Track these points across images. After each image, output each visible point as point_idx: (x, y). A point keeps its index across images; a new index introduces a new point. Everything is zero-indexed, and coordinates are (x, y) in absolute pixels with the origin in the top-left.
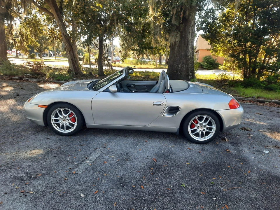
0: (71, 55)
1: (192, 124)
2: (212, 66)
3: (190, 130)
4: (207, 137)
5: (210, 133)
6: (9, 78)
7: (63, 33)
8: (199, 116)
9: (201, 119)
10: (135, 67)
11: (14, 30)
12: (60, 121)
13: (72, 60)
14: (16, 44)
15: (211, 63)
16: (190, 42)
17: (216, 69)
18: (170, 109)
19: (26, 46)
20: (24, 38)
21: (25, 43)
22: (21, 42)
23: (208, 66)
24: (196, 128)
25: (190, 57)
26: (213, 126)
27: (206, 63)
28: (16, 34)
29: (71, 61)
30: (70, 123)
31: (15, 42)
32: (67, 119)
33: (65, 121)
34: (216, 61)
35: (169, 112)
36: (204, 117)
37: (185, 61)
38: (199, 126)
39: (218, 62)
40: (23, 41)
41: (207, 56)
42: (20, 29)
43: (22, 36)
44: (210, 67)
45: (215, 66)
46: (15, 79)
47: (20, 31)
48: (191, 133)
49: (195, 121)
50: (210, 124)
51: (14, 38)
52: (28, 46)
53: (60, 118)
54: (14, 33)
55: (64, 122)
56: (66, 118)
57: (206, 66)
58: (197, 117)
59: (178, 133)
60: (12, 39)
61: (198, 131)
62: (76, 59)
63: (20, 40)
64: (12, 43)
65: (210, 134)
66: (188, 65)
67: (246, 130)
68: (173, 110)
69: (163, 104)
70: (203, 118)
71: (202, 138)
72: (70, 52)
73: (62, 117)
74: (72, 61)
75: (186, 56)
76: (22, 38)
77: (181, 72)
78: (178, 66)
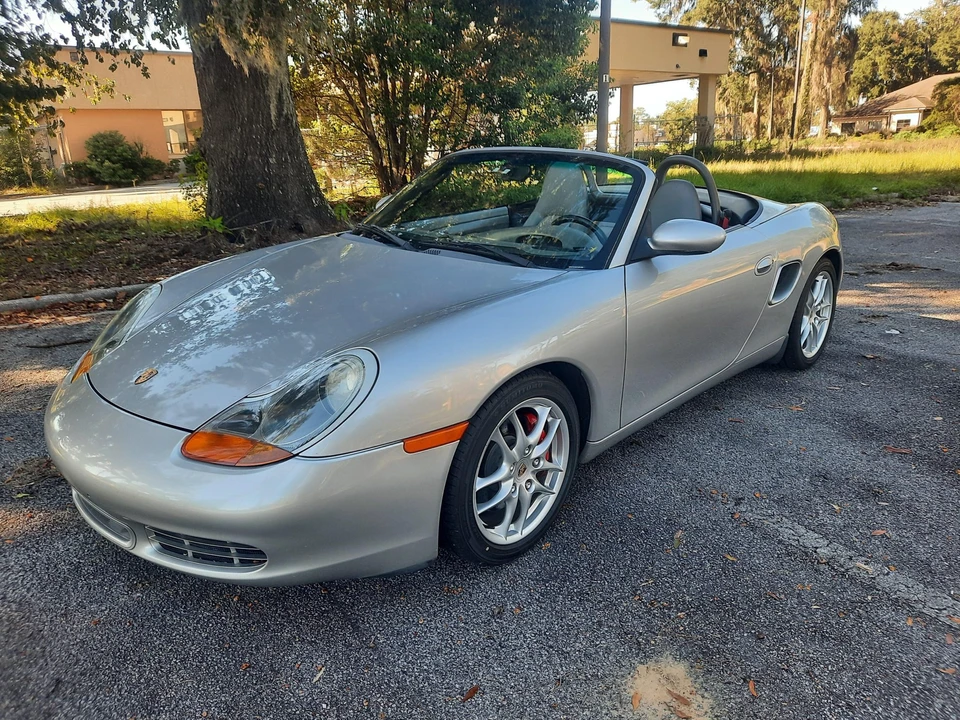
2: (134, 173)
12: (509, 483)
15: (126, 159)
17: (154, 182)
23: (120, 173)
27: (107, 163)
32: (533, 456)
34: (141, 150)
38: (810, 310)
39: (151, 154)
41: (103, 136)
44: (127, 177)
45: (146, 171)
55: (521, 481)
56: (531, 451)
57: (113, 175)
69: (773, 262)
73: (516, 455)
77: (284, 186)
78: (268, 162)
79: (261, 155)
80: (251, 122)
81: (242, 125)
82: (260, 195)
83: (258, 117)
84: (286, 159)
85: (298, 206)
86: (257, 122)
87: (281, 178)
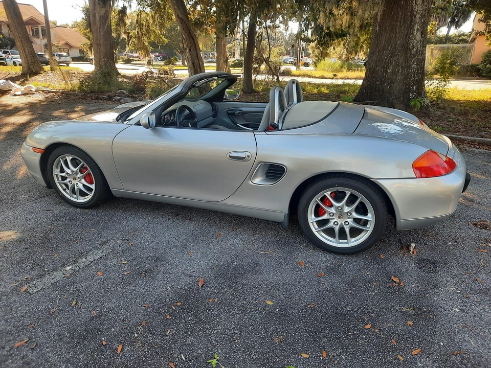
0: (191, 55)
1: (318, 206)
3: (312, 218)
4: (353, 240)
5: (361, 231)
6: (93, 97)
7: (178, 15)
8: (335, 189)
9: (338, 197)
10: (335, 75)
11: (128, 18)
12: (68, 180)
13: (193, 64)
14: (130, 40)
16: (418, 16)
18: (269, 169)
19: (147, 44)
20: (144, 29)
21: (145, 39)
22: (139, 36)
24: (325, 217)
25: (415, 49)
26: (369, 215)
27: (488, 66)
28: (131, 23)
29: (191, 66)
30: (84, 185)
31: (128, 37)
32: (78, 176)
33: (76, 179)
35: (267, 176)
36: (347, 192)
37: (401, 60)
38: (334, 212)
40: (142, 35)
42: (138, 15)
43: (141, 25)
46: (102, 99)
47: (138, 17)
48: (317, 227)
49: (324, 199)
50: (362, 209)
51: (128, 30)
52: (149, 43)
53: (68, 173)
54: (128, 22)
55: (74, 182)
56: (77, 174)
58: (329, 193)
59: (286, 223)
60: (125, 33)
61: (331, 224)
62: (201, 63)
63: (136, 33)
64: (123, 40)
65: (363, 234)
66: (409, 67)
67: (485, 228)
68: (274, 172)
69: (248, 156)
70: (344, 194)
71: (341, 241)
72: (190, 50)
73: (69, 171)
74: (194, 66)
75: (406, 48)
76: (140, 30)
77: (392, 85)
78: (386, 71)
79: (383, 67)
80: (384, 50)
81: (379, 51)
82: (376, 87)
83: (388, 47)
84: (398, 70)
85: (396, 96)
86: (387, 49)
87: (392, 80)
